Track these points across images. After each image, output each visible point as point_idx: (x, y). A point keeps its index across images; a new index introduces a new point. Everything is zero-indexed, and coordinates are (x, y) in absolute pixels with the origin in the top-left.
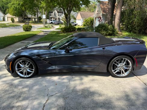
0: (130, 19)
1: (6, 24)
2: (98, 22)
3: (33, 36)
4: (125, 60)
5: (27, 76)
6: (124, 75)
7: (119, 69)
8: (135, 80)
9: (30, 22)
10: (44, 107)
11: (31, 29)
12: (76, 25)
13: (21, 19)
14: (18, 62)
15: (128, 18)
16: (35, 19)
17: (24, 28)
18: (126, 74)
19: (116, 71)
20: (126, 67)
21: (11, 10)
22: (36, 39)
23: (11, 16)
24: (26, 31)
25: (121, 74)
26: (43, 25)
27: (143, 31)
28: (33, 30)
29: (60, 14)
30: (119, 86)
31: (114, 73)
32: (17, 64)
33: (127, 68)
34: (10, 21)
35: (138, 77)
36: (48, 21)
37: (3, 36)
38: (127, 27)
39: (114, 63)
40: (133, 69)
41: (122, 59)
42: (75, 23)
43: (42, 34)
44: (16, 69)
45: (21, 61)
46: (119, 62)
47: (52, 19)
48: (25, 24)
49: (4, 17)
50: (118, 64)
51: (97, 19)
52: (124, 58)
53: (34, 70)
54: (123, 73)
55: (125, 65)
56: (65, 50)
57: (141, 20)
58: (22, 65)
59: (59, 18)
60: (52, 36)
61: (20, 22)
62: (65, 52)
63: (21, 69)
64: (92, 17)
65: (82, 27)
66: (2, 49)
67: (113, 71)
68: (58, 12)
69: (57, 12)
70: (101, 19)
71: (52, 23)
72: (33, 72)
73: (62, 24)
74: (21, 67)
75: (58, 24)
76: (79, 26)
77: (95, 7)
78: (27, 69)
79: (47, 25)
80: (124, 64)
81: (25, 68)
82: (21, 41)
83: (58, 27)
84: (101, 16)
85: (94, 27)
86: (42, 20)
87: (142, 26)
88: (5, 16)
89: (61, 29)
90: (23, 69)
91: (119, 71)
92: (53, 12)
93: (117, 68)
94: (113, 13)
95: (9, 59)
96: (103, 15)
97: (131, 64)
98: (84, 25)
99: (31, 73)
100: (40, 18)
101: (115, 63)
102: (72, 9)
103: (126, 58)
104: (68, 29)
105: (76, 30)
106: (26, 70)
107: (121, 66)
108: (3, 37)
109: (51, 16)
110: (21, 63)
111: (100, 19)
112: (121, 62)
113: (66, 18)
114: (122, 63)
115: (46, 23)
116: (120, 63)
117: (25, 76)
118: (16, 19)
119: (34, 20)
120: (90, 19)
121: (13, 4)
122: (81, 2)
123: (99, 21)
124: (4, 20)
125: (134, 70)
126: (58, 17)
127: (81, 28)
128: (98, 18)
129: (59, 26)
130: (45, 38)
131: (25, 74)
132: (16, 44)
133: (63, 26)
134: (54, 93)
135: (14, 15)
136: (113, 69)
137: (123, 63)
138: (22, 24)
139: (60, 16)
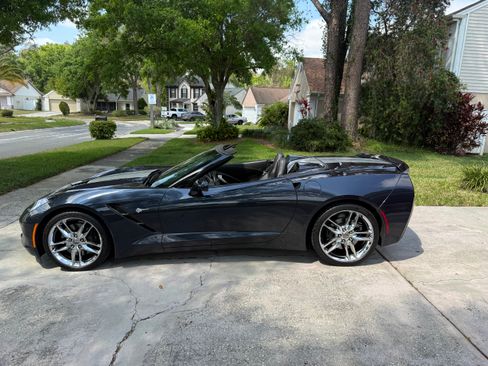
0: (383, 106)
1: (46, 118)
2: (300, 114)
3: (116, 153)
4: (354, 215)
5: (83, 264)
6: (352, 258)
7: (339, 241)
8: (385, 271)
9: (114, 112)
10: (117, 351)
11: (112, 133)
12: (241, 122)
13: (89, 106)
14: (57, 225)
15: (379, 104)
16: (128, 106)
17: (92, 131)
18: (359, 255)
19: (330, 246)
20: (358, 235)
21: (59, 80)
22: (124, 160)
23: (60, 97)
24: (98, 138)
25: (345, 255)
26: (149, 122)
27: (420, 138)
28: (118, 135)
29: (197, 92)
30: (338, 288)
31: (327, 252)
32: (53, 229)
33: (361, 239)
34: (57, 111)
35: (393, 262)
36: (165, 112)
37: (32, 152)
38: (378, 129)
39: (324, 225)
40: (378, 241)
41: (347, 214)
42: (239, 118)
43: (144, 146)
44: (51, 243)
45: (64, 221)
46: (339, 221)
47: (175, 105)
48: (97, 119)
49: (40, 101)
50: (335, 228)
51: (297, 108)
52: (351, 212)
53: (100, 246)
54: (351, 253)
55: (356, 229)
56: (189, 190)
57: (414, 109)
58: (69, 232)
59: (195, 104)
60: (170, 153)
61: (85, 113)
62: (190, 194)
63: (64, 245)
64: (283, 101)
65: (256, 127)
66: (23, 189)
67: (323, 246)
68: (191, 87)
69: (189, 88)
70: (306, 105)
71: (174, 116)
72: (99, 252)
73: (202, 118)
74: (65, 239)
75: (192, 120)
76: (249, 124)
77: (293, 75)
78: (81, 243)
79: (159, 122)
80: (352, 228)
81: (76, 240)
82: (81, 165)
83: (190, 127)
84: (308, 99)
85: (289, 128)
86: (146, 109)
87: (416, 126)
88: (44, 99)
89: (199, 133)
90: (69, 244)
91: (339, 246)
92: (178, 87)
93: (334, 240)
94: (340, 89)
95: (32, 214)
96: (312, 96)
97: (371, 227)
98: (264, 123)
99: (92, 255)
100: (142, 104)
101: (328, 223)
102: (227, 78)
103: (357, 210)
104: (218, 133)
105: (240, 136)
106: (80, 246)
107: (345, 233)
108: (31, 156)
109: (173, 99)
110: (63, 227)
111: (303, 105)
112: (343, 223)
113: (212, 103)
114: (347, 226)
115: (158, 116)
116: (341, 224)
117: (77, 265)
118: (76, 106)
119: (124, 108)
120: (280, 107)
121: (67, 64)
122: (253, 61)
123: (302, 111)
124: (39, 107)
125: (380, 244)
126: (192, 100)
127: (253, 131)
128: (300, 104)
129: (194, 125)
130: (151, 157)
131: (77, 259)
132: (64, 174)
133: (206, 125)
134: (153, 313)
135: (68, 96)
136: (324, 242)
137: (350, 224)
138: (89, 120)
139: (199, 97)
